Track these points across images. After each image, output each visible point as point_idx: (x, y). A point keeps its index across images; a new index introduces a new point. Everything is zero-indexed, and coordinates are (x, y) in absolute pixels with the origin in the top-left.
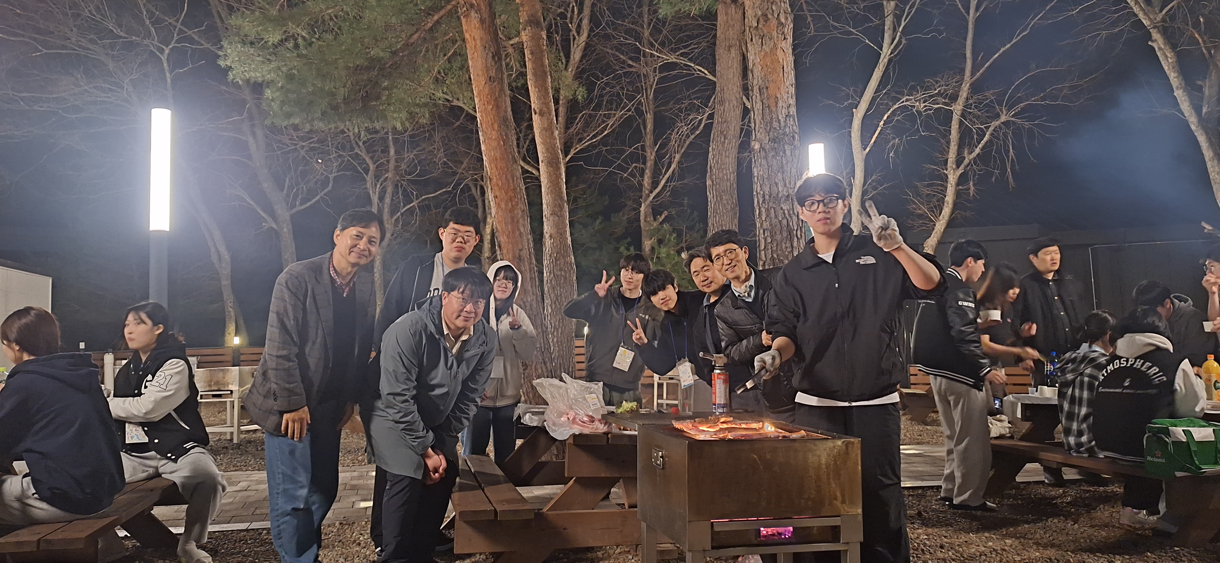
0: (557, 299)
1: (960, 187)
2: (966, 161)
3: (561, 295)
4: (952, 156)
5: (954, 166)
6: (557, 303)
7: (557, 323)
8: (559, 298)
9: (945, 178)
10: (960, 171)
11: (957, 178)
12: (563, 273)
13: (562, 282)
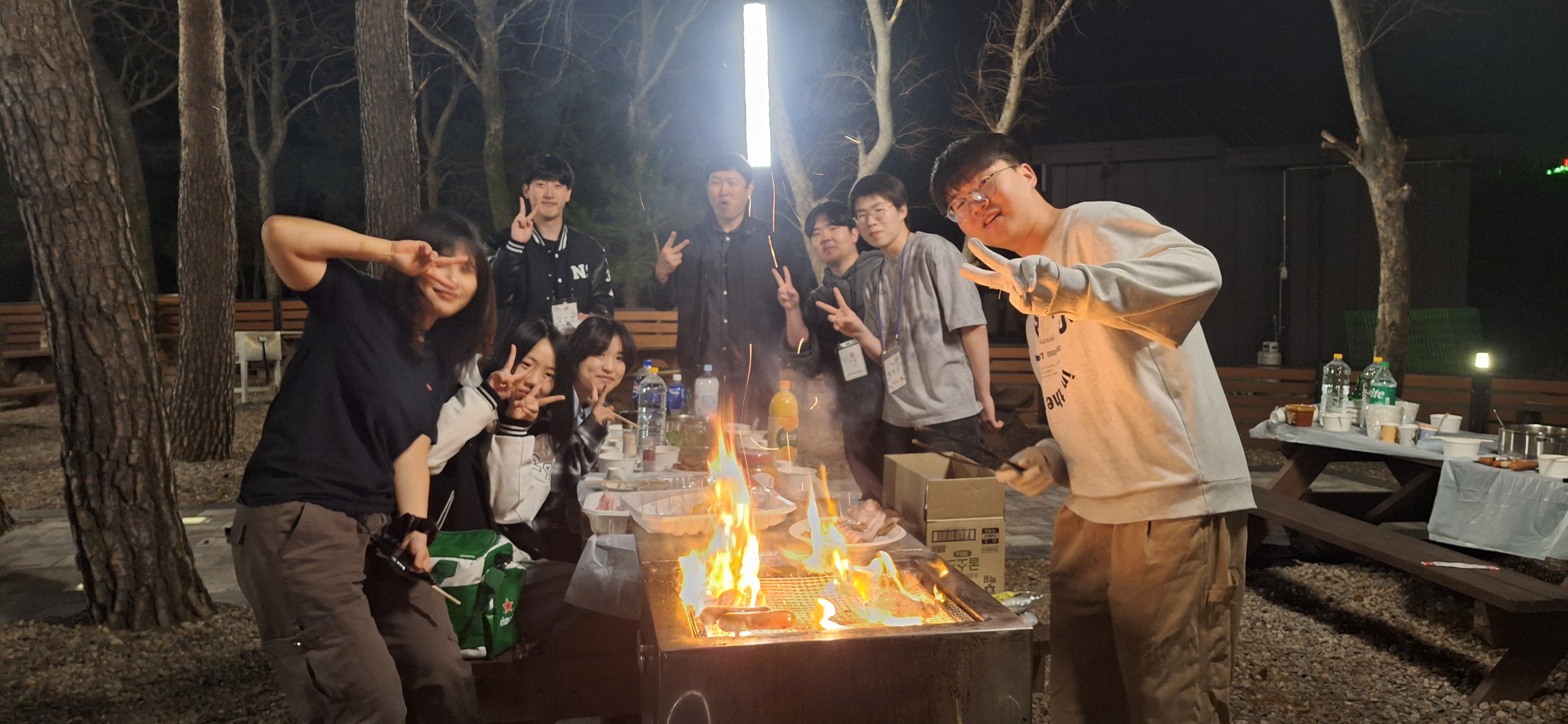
0: (191, 246)
1: (1029, 78)
2: (1040, 38)
3: (197, 240)
4: (1021, 30)
5: (1021, 46)
6: (191, 254)
7: (190, 286)
8: (195, 244)
9: (1007, 63)
10: (1028, 54)
11: (1024, 63)
12: (202, 204)
13: (201, 217)
